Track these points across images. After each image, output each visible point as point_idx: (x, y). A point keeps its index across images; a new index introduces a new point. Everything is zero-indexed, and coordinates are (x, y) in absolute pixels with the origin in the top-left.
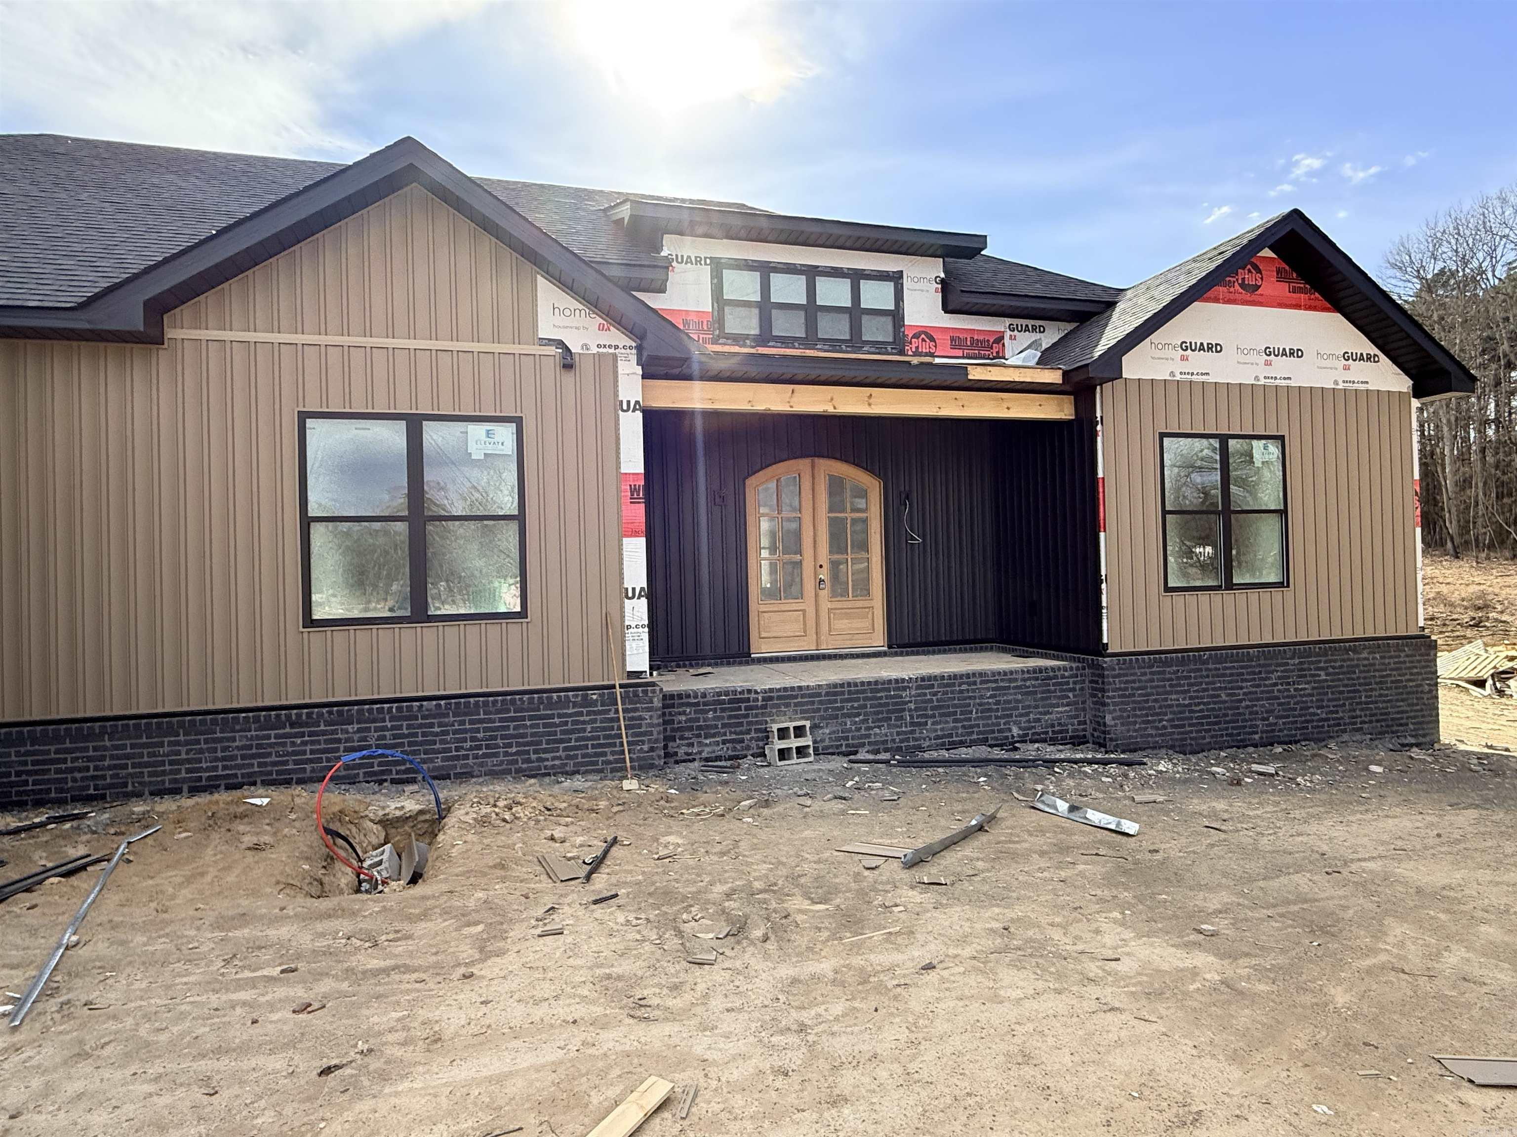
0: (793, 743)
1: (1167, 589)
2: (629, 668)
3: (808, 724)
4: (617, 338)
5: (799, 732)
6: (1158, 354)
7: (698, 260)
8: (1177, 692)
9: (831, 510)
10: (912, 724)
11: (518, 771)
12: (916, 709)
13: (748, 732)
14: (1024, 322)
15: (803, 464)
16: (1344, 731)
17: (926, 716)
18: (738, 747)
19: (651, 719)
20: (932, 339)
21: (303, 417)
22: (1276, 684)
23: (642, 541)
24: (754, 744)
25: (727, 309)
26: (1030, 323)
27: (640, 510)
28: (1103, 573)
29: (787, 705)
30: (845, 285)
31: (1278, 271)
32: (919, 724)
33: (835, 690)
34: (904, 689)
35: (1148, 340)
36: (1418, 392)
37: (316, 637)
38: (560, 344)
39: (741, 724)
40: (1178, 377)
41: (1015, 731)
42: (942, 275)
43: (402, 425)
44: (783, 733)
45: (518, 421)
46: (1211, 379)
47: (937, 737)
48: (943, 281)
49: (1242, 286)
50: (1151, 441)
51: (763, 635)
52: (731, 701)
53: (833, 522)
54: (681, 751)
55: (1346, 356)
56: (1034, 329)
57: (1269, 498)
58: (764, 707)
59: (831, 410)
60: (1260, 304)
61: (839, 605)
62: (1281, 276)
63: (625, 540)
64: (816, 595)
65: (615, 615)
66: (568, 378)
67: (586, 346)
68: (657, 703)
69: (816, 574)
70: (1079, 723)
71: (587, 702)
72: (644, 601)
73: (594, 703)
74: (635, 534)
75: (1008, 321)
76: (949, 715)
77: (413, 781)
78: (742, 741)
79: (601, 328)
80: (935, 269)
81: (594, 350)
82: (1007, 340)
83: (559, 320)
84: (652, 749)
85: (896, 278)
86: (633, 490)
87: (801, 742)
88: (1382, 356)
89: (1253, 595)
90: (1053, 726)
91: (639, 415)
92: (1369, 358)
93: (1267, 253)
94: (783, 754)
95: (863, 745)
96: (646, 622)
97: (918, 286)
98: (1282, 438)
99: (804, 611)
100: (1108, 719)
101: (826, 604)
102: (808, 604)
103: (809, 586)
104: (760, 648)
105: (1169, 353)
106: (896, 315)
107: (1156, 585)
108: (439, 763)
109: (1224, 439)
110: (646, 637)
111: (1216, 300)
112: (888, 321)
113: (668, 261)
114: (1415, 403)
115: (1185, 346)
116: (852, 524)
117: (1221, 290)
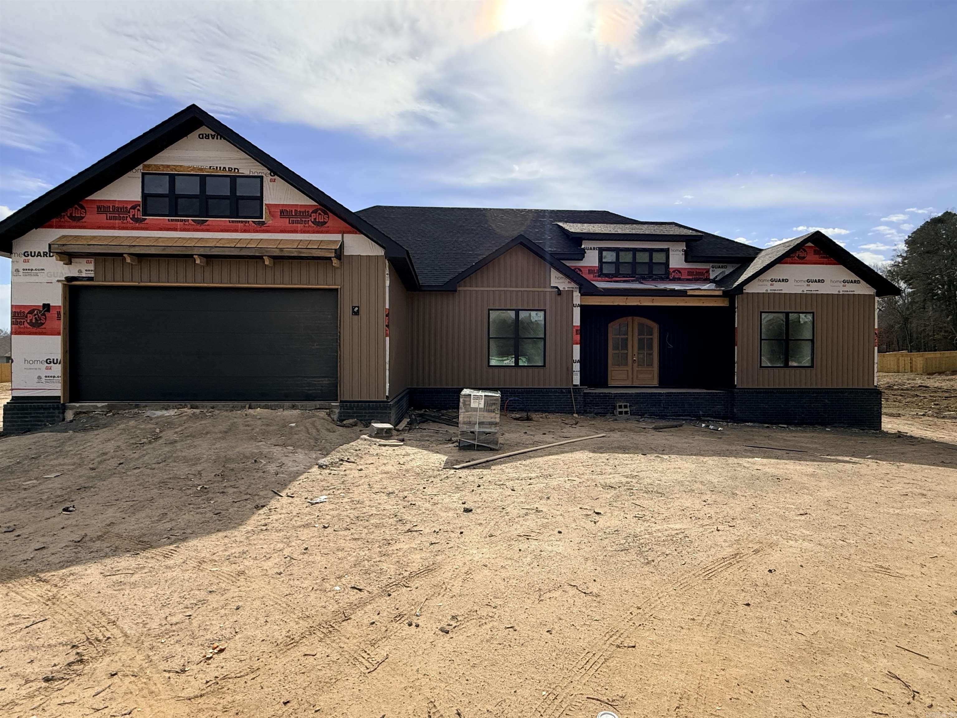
0: (624, 410)
1: (761, 367)
2: (574, 383)
3: (628, 404)
4: (573, 285)
5: (626, 407)
6: (761, 283)
7: (594, 249)
8: (763, 403)
9: (639, 335)
10: (664, 408)
11: (542, 411)
12: (665, 403)
13: (609, 406)
14: (718, 265)
15: (630, 318)
16: (836, 423)
17: (669, 405)
18: (606, 410)
19: (580, 399)
20: (680, 272)
21: (489, 310)
22: (805, 403)
23: (579, 346)
24: (610, 410)
25: (604, 265)
26: (721, 265)
27: (578, 337)
28: (736, 360)
29: (622, 399)
30: (647, 254)
31: (815, 251)
32: (666, 408)
33: (638, 395)
34: (662, 396)
35: (757, 279)
36: (878, 294)
37: (491, 370)
38: (557, 288)
39: (606, 403)
40: (769, 292)
41: (701, 413)
42: (685, 248)
43: (514, 312)
44: (620, 407)
45: (545, 311)
46: (783, 292)
47: (672, 413)
48: (685, 251)
49: (798, 257)
50: (757, 315)
51: (613, 378)
52: (604, 396)
53: (640, 340)
54: (588, 410)
55: (844, 282)
56: (722, 267)
57: (807, 335)
58: (614, 398)
59: (639, 304)
60: (806, 264)
61: (640, 369)
62: (816, 252)
63: (574, 346)
64: (633, 365)
65: (570, 367)
66: (559, 298)
67: (564, 288)
68: (582, 394)
69: (633, 358)
70: (725, 412)
71: (562, 392)
72: (579, 364)
73: (563, 393)
74: (577, 344)
75: (711, 265)
76: (677, 405)
77: (515, 411)
78: (607, 408)
79: (569, 282)
80: (683, 246)
81: (567, 289)
82: (711, 272)
83: (557, 281)
84: (580, 408)
85: (667, 251)
86: (577, 330)
87: (626, 410)
88: (862, 281)
89: (798, 371)
90: (715, 412)
91: (579, 308)
92: (855, 282)
93: (810, 244)
94: (621, 413)
95: (646, 413)
96: (579, 370)
97: (675, 253)
98: (813, 313)
99: (627, 371)
100: (735, 410)
101: (636, 369)
102: (629, 368)
103: (630, 362)
104: (611, 383)
105: (765, 283)
106: (667, 264)
107: (757, 365)
108: (521, 406)
109: (787, 314)
110: (579, 374)
111: (786, 263)
112: (663, 267)
113: (584, 249)
114: (877, 299)
115: (772, 280)
116: (647, 341)
117: (789, 259)
